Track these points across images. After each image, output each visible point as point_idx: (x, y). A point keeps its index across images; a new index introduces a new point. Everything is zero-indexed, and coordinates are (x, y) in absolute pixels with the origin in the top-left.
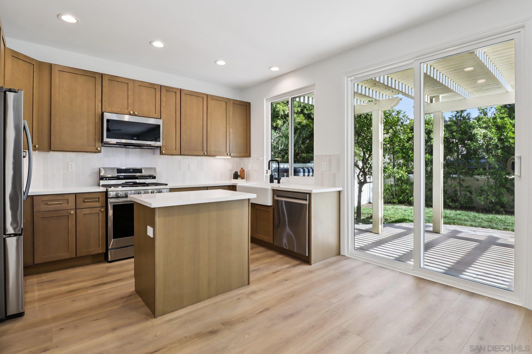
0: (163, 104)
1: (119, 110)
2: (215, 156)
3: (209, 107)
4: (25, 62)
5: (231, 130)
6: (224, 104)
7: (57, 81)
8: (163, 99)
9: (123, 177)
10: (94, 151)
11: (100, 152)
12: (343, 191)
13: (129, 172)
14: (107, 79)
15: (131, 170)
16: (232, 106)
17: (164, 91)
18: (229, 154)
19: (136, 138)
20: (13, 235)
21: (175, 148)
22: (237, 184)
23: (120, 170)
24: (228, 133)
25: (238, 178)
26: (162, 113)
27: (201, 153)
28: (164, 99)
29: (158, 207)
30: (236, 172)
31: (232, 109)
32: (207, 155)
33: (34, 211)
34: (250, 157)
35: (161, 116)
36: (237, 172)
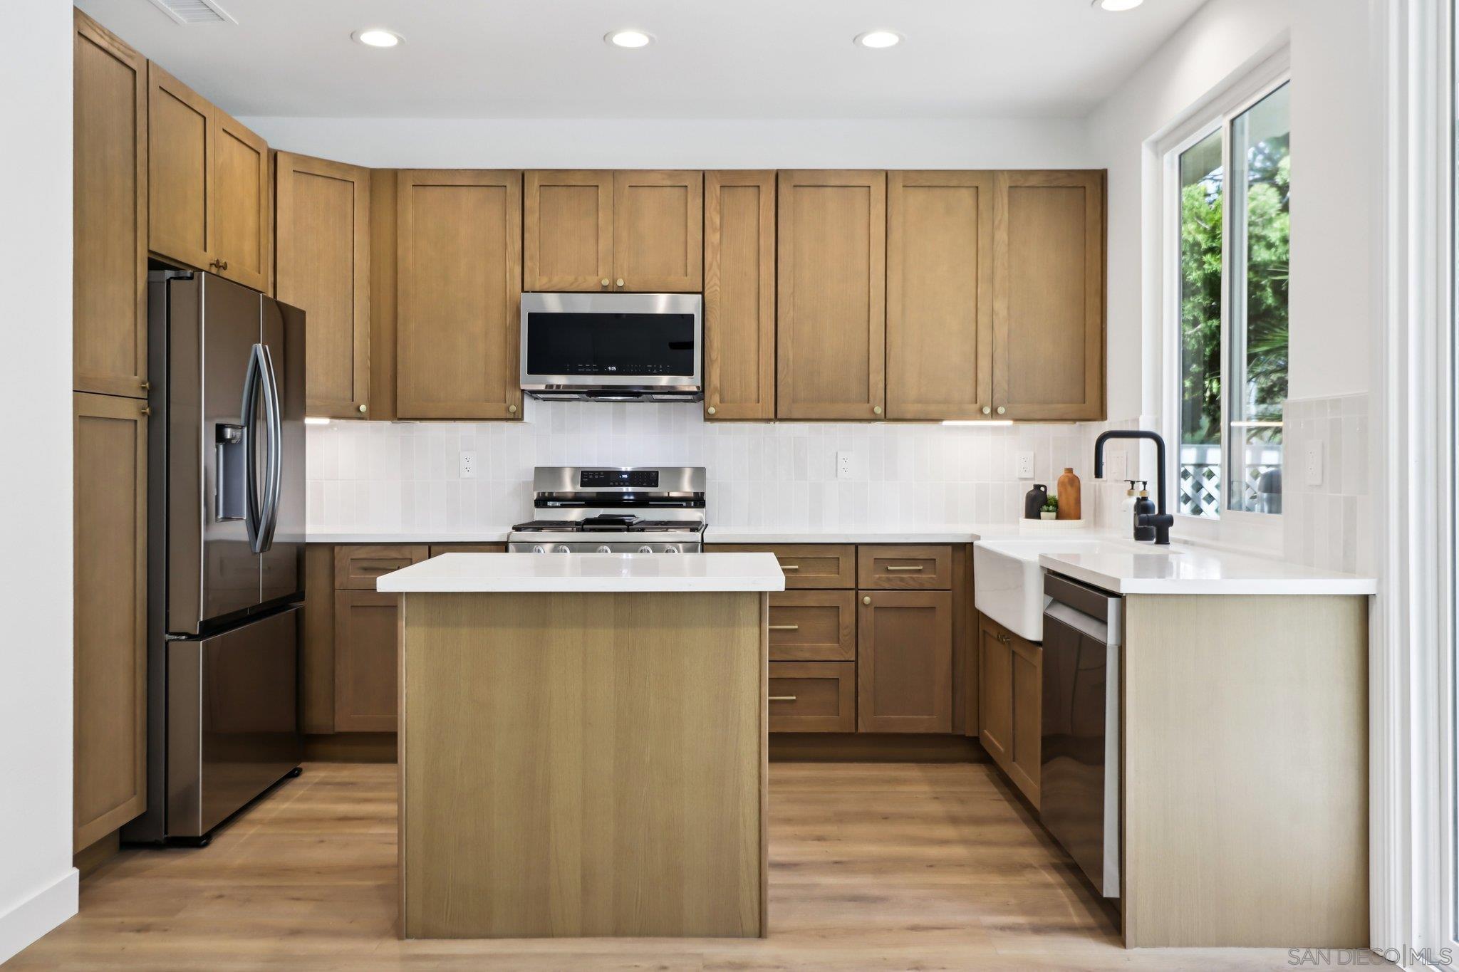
0: (713, 238)
1: (571, 278)
2: (941, 420)
3: (895, 222)
4: (331, 180)
5: (1000, 306)
6: (966, 197)
7: (409, 217)
8: (711, 218)
9: (632, 498)
10: (503, 415)
11: (518, 417)
12: (1378, 596)
13: (622, 483)
14: (536, 184)
15: (623, 476)
16: (1006, 201)
17: (714, 190)
18: (987, 410)
19: (614, 368)
20: (184, 637)
21: (755, 396)
22: (978, 538)
23: (591, 477)
24: (984, 320)
25: (1043, 514)
26: (709, 270)
27: (862, 410)
28: (714, 217)
29: (406, 593)
30: (1037, 487)
31: (1006, 215)
32: (886, 418)
33: (337, 585)
34: (1106, 419)
35: (706, 282)
36: (1043, 489)
